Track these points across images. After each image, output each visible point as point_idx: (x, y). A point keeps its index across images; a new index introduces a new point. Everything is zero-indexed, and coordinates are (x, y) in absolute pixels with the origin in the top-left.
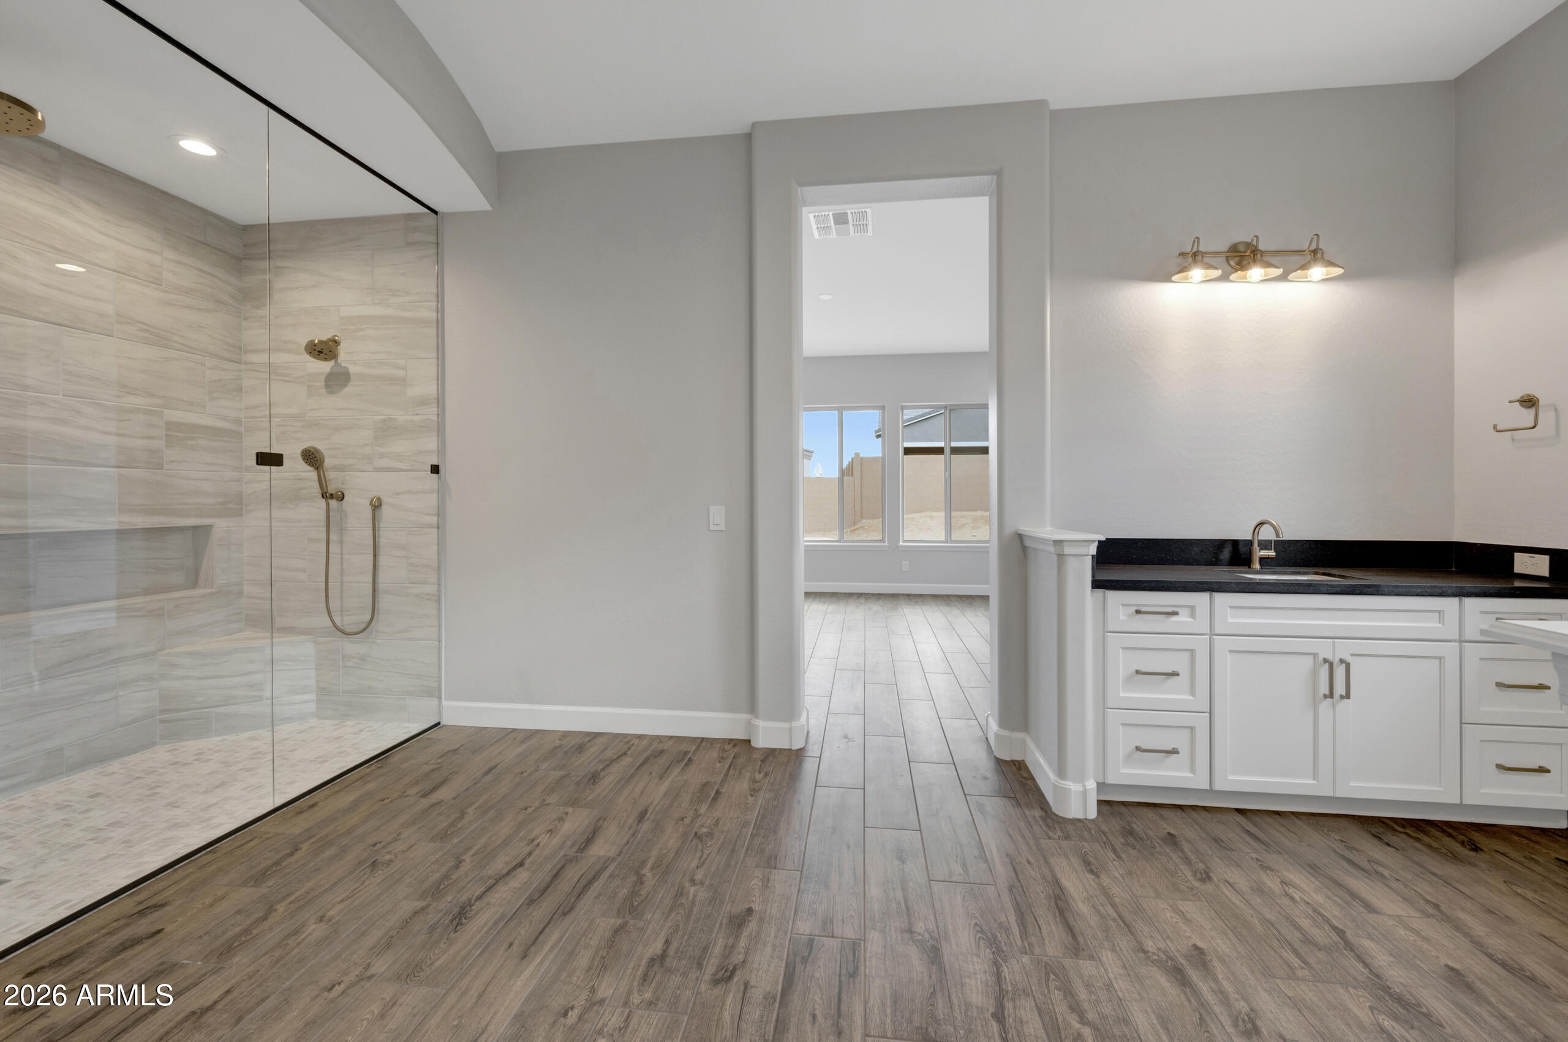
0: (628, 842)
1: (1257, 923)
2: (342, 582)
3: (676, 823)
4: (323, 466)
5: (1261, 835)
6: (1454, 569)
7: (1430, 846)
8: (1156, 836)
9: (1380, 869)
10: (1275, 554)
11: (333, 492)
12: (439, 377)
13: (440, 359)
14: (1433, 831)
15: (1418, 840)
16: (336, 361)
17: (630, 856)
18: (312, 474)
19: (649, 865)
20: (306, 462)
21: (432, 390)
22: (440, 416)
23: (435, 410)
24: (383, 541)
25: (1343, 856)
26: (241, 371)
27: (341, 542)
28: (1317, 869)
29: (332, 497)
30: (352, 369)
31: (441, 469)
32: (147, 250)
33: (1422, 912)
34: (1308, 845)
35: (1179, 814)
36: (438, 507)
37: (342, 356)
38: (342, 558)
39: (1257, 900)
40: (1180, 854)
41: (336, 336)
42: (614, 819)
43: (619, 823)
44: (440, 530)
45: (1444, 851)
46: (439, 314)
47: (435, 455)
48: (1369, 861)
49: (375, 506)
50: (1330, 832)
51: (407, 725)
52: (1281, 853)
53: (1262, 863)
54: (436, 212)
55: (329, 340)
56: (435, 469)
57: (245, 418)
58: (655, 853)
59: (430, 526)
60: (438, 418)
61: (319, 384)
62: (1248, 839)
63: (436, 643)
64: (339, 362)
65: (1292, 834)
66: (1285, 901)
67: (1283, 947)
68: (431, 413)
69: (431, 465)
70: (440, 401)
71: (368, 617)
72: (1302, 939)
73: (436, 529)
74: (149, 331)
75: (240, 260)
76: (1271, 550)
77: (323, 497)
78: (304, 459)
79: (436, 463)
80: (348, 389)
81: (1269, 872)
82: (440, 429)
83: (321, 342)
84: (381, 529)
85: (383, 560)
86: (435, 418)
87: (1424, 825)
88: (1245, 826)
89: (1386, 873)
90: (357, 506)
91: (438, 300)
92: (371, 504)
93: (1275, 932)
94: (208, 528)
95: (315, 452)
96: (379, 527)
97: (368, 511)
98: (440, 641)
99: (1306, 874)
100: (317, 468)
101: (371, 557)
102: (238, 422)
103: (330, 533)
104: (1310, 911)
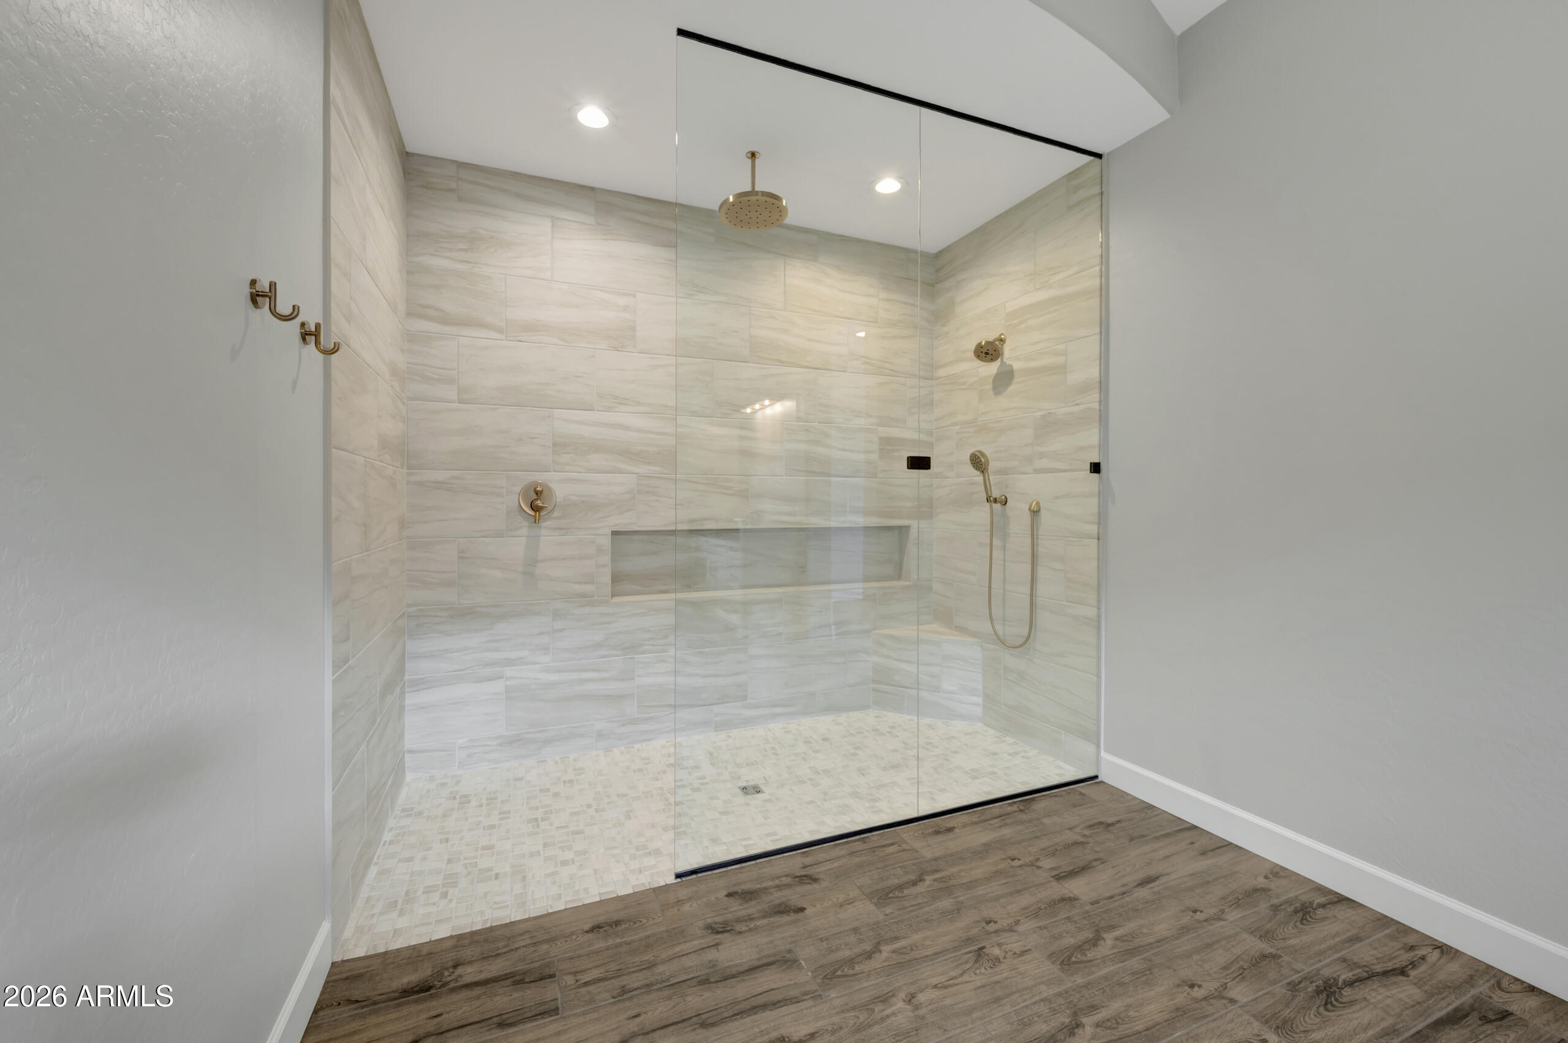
0: (1111, 897)
2: (1004, 590)
3: (1183, 911)
4: (988, 470)
11: (998, 496)
12: (1102, 356)
13: (1103, 334)
16: (1002, 360)
17: (1102, 912)
18: (978, 477)
19: (1118, 933)
20: (974, 467)
21: (1094, 372)
22: (1102, 403)
23: (1097, 396)
24: (1041, 550)
26: (933, 386)
27: (1004, 548)
29: (995, 500)
30: (1016, 365)
31: (1103, 467)
32: (869, 296)
36: (1099, 513)
37: (1007, 351)
38: (1004, 565)
41: (1003, 334)
42: (1113, 867)
43: (1115, 874)
44: (1101, 541)
46: (1103, 279)
47: (1096, 450)
49: (1034, 512)
51: (1062, 764)
54: (1099, 156)
55: (996, 340)
56: (1096, 468)
57: (936, 429)
58: (1131, 926)
59: (1090, 537)
60: (1100, 404)
61: (987, 387)
63: (1095, 678)
64: (1005, 360)
68: (1092, 401)
69: (1091, 463)
70: (1103, 385)
71: (1025, 632)
73: (1096, 541)
74: (868, 363)
75: (932, 285)
77: (988, 502)
78: (972, 463)
79: (1097, 461)
80: (1012, 388)
82: (1103, 418)
83: (988, 343)
84: (1040, 537)
85: (1041, 572)
86: (1096, 406)
90: (1018, 509)
91: (1102, 262)
92: (1030, 509)
94: (907, 528)
95: (980, 456)
96: (1037, 535)
97: (1027, 516)
98: (1099, 676)
100: (983, 472)
101: (1029, 567)
102: (930, 433)
103: (994, 538)
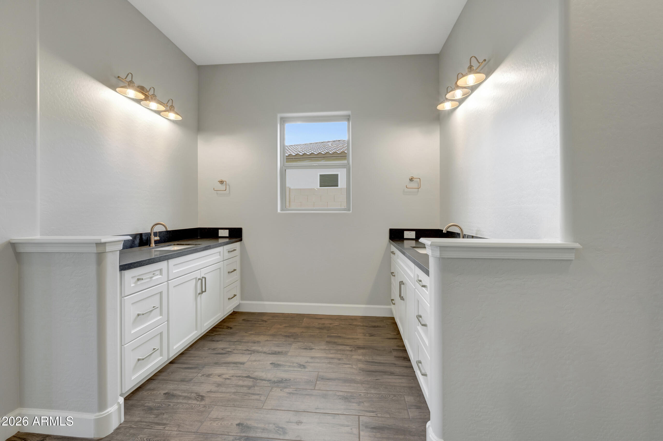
1: (234, 396)
5: (190, 366)
6: (199, 237)
7: (224, 335)
8: (162, 400)
9: (227, 350)
10: (159, 238)
14: (218, 329)
15: (220, 334)
25: (216, 353)
28: (218, 363)
33: (249, 354)
34: (205, 357)
35: (155, 383)
39: (223, 389)
40: (181, 398)
45: (228, 333)
48: (222, 350)
50: (203, 348)
52: (204, 367)
53: (206, 375)
62: (189, 371)
65: (196, 358)
66: (228, 382)
67: (249, 396)
72: (248, 388)
76: (157, 236)
81: (211, 376)
87: (215, 329)
88: (182, 367)
89: (229, 350)
93: (242, 394)
99: (219, 367)
104: (236, 378)
